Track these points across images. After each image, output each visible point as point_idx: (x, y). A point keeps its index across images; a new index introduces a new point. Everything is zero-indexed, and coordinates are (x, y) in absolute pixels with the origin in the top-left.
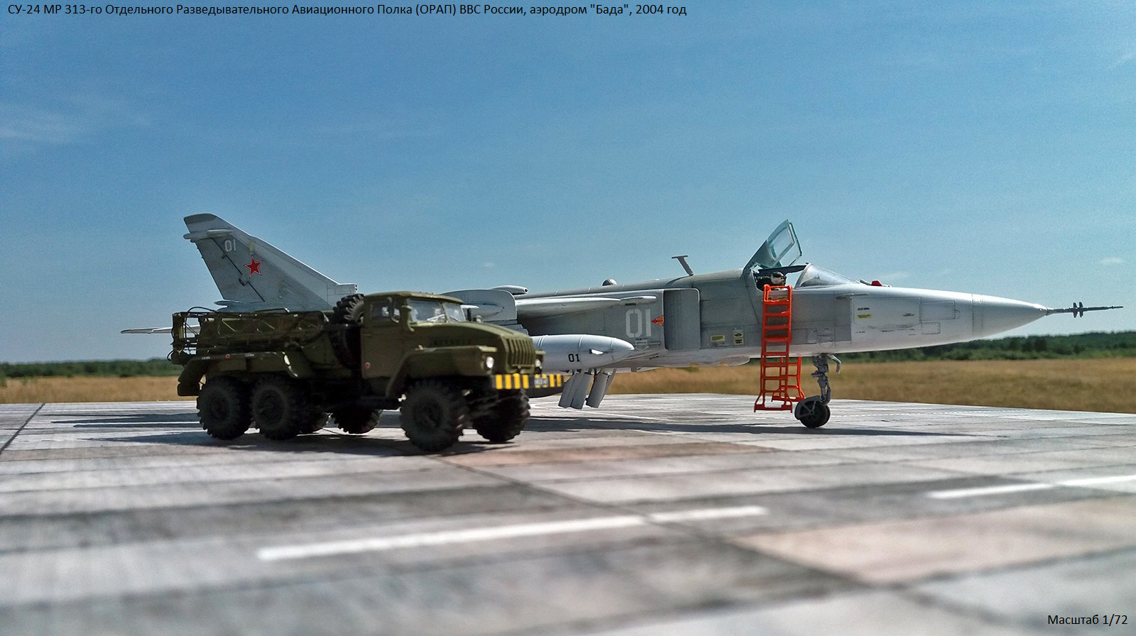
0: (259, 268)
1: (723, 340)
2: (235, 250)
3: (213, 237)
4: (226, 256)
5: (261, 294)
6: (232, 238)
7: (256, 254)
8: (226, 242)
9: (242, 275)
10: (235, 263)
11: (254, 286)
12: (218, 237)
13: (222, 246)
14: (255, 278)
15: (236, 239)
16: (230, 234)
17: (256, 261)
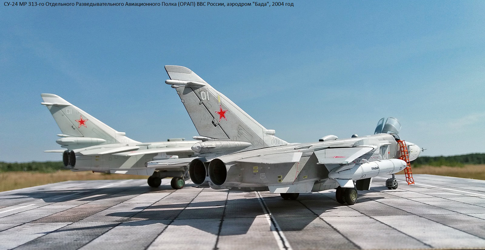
0: (225, 115)
2: (209, 100)
3: (191, 87)
4: (202, 103)
5: (227, 134)
6: (205, 91)
7: (223, 105)
8: (202, 93)
9: (214, 118)
10: (209, 110)
11: (222, 127)
12: (195, 88)
13: (199, 95)
14: (223, 122)
15: (208, 92)
16: (204, 87)
17: (223, 110)
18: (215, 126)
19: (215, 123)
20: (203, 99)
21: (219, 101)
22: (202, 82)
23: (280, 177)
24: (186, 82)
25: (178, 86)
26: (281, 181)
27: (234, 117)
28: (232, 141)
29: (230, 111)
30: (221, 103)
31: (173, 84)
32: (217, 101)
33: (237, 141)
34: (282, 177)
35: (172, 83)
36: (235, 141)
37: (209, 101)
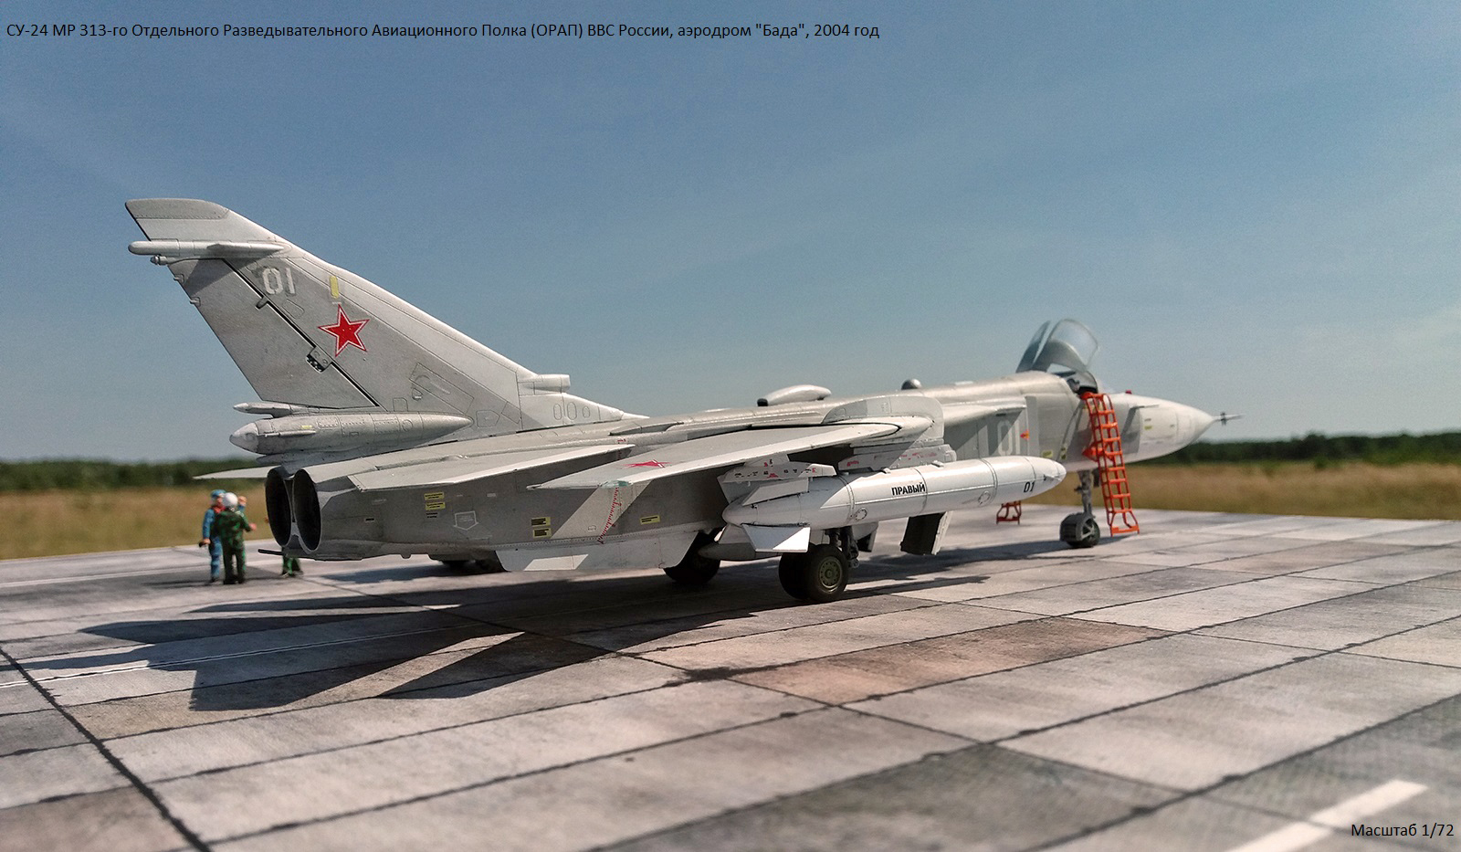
0: (358, 334)
1: (1052, 455)
2: (292, 291)
3: (225, 260)
4: (268, 302)
5: (369, 392)
6: (281, 266)
7: (349, 305)
8: (266, 273)
9: (315, 346)
10: (294, 320)
11: (348, 372)
12: (240, 259)
13: (255, 281)
14: (349, 356)
15: (292, 269)
16: (275, 255)
17: (351, 321)
18: (323, 369)
19: (321, 358)
20: (271, 291)
21: (336, 294)
22: (269, 241)
23: (541, 522)
24: (204, 245)
25: (174, 259)
26: (545, 534)
27: (395, 341)
28: (388, 412)
29: (377, 324)
30: (343, 301)
31: (154, 255)
32: (327, 295)
33: (408, 411)
34: (548, 521)
35: (150, 249)
36: (401, 412)
37: (293, 295)
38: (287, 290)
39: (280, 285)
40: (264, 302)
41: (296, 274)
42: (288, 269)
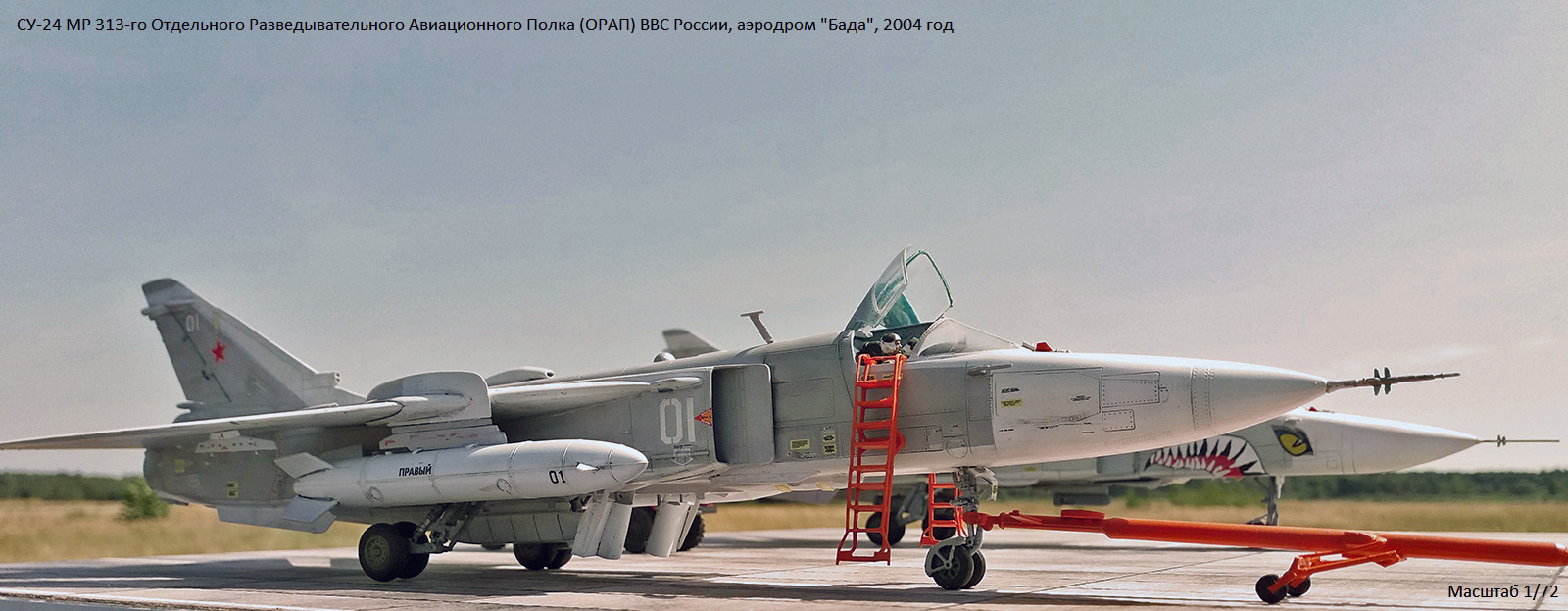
0: (225, 353)
1: (807, 447)
2: (198, 328)
3: (173, 312)
5: (227, 392)
6: (195, 311)
7: (222, 334)
8: (188, 317)
9: (204, 363)
10: (198, 348)
11: (219, 380)
12: (179, 311)
17: (221, 344)
18: (207, 378)
19: (208, 372)
20: (190, 329)
21: (216, 327)
27: (240, 354)
29: (234, 344)
30: (220, 331)
32: (211, 326)
34: (236, 486)
37: (198, 331)
38: (195, 327)
39: (193, 327)
40: (187, 338)
41: (200, 315)
42: (197, 315)
